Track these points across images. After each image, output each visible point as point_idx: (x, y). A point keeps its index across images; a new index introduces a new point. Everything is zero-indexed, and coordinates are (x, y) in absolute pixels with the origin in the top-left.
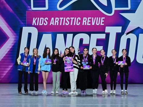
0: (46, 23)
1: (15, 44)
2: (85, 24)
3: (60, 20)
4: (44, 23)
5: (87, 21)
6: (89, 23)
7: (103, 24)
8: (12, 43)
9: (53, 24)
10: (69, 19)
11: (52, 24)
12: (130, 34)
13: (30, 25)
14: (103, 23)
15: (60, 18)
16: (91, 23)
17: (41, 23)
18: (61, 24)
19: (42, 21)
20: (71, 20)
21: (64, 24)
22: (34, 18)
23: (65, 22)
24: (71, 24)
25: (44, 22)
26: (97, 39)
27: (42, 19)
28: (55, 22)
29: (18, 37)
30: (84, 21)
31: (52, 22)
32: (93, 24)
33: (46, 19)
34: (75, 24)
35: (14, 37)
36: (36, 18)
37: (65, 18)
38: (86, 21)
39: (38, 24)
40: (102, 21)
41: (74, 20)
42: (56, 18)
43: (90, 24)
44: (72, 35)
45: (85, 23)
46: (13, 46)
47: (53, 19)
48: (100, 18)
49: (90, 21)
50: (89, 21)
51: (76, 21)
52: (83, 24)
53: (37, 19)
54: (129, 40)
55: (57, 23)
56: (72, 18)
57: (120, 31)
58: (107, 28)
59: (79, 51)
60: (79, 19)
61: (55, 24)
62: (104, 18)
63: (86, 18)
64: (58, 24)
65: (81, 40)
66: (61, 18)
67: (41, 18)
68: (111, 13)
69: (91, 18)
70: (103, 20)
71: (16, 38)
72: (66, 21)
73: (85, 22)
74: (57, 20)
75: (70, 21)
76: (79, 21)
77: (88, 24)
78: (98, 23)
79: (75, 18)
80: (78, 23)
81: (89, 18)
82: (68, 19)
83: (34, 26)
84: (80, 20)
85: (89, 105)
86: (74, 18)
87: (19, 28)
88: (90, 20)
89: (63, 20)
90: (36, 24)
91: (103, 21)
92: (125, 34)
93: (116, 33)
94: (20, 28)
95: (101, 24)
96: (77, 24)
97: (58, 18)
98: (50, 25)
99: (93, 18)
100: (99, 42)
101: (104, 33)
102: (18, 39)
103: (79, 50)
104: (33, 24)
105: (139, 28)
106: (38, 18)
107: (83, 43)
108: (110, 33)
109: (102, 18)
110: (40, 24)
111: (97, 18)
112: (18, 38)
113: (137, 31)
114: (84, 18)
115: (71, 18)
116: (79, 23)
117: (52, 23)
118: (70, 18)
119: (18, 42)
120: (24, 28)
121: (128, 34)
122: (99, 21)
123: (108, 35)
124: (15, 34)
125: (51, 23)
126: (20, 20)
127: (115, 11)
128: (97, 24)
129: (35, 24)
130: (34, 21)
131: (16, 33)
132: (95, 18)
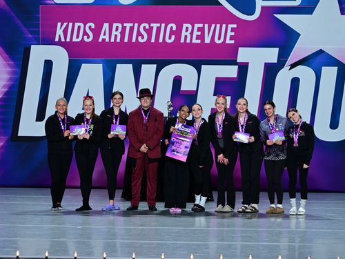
0: (88, 37)
1: (11, 88)
2: (188, 41)
3: (124, 29)
4: (85, 37)
5: (192, 34)
6: (198, 37)
7: (233, 42)
8: (4, 86)
9: (107, 40)
10: (147, 27)
11: (104, 40)
12: (300, 66)
13: (49, 40)
14: (231, 38)
15: (125, 25)
16: (201, 37)
17: (78, 37)
18: (126, 40)
19: (81, 32)
20: (151, 28)
21: (134, 40)
22: (59, 24)
23: (138, 35)
24: (153, 40)
25: (85, 33)
26: (216, 78)
27: (79, 27)
28: (111, 33)
29: (19, 70)
30: (184, 33)
31: (105, 34)
32: (207, 40)
33: (90, 27)
34: (161, 40)
35: (9, 69)
36: (65, 24)
37: (136, 25)
38: (190, 33)
39: (68, 40)
40: (230, 33)
41: (159, 29)
42: (115, 25)
43: (199, 41)
44: (154, 67)
45: (186, 37)
46: (6, 93)
47: (106, 26)
48: (224, 26)
49: (199, 33)
50: (196, 33)
51: (164, 33)
52: (182, 41)
53: (67, 26)
54: (295, 83)
55: (116, 36)
56: (155, 26)
57: (275, 60)
58: (241, 50)
59: (171, 109)
60: (172, 28)
61: (112, 40)
62: (235, 26)
63: (190, 26)
64: (118, 40)
65: (177, 81)
66: (128, 25)
67: (77, 25)
68: (252, 13)
69: (201, 25)
70: (233, 30)
71: (13, 73)
72: (140, 32)
73: (188, 34)
74: (117, 28)
75: (149, 31)
76: (172, 32)
77: (195, 41)
78: (219, 39)
79: (163, 25)
80: (170, 38)
81: (196, 26)
82: (144, 27)
83: (60, 43)
84: (174, 29)
85: (193, 245)
86: (159, 25)
87: (23, 49)
88: (199, 29)
89: (132, 29)
90: (65, 38)
91: (233, 34)
92: (286, 68)
93: (265, 63)
94: (25, 48)
95: (228, 41)
96: (167, 40)
97: (120, 25)
98: (100, 40)
99: (206, 26)
100: (222, 87)
101: (234, 62)
102: (18, 76)
103: (170, 106)
104: (57, 40)
105: (321, 52)
106: (71, 24)
107: (182, 89)
108: (248, 63)
109: (230, 26)
110: (75, 40)
111: (218, 26)
112: (19, 74)
113: (317, 60)
114: (185, 26)
115: (152, 25)
116: (173, 37)
117: (104, 37)
118: (149, 25)
119: (18, 83)
120: (33, 47)
121: (293, 66)
122: (223, 34)
123: (243, 68)
124: (12, 63)
125: (102, 37)
126: (24, 29)
127: (263, 8)
128: (217, 41)
129: (63, 40)
130: (59, 32)
131: (13, 61)
132: (213, 26)
